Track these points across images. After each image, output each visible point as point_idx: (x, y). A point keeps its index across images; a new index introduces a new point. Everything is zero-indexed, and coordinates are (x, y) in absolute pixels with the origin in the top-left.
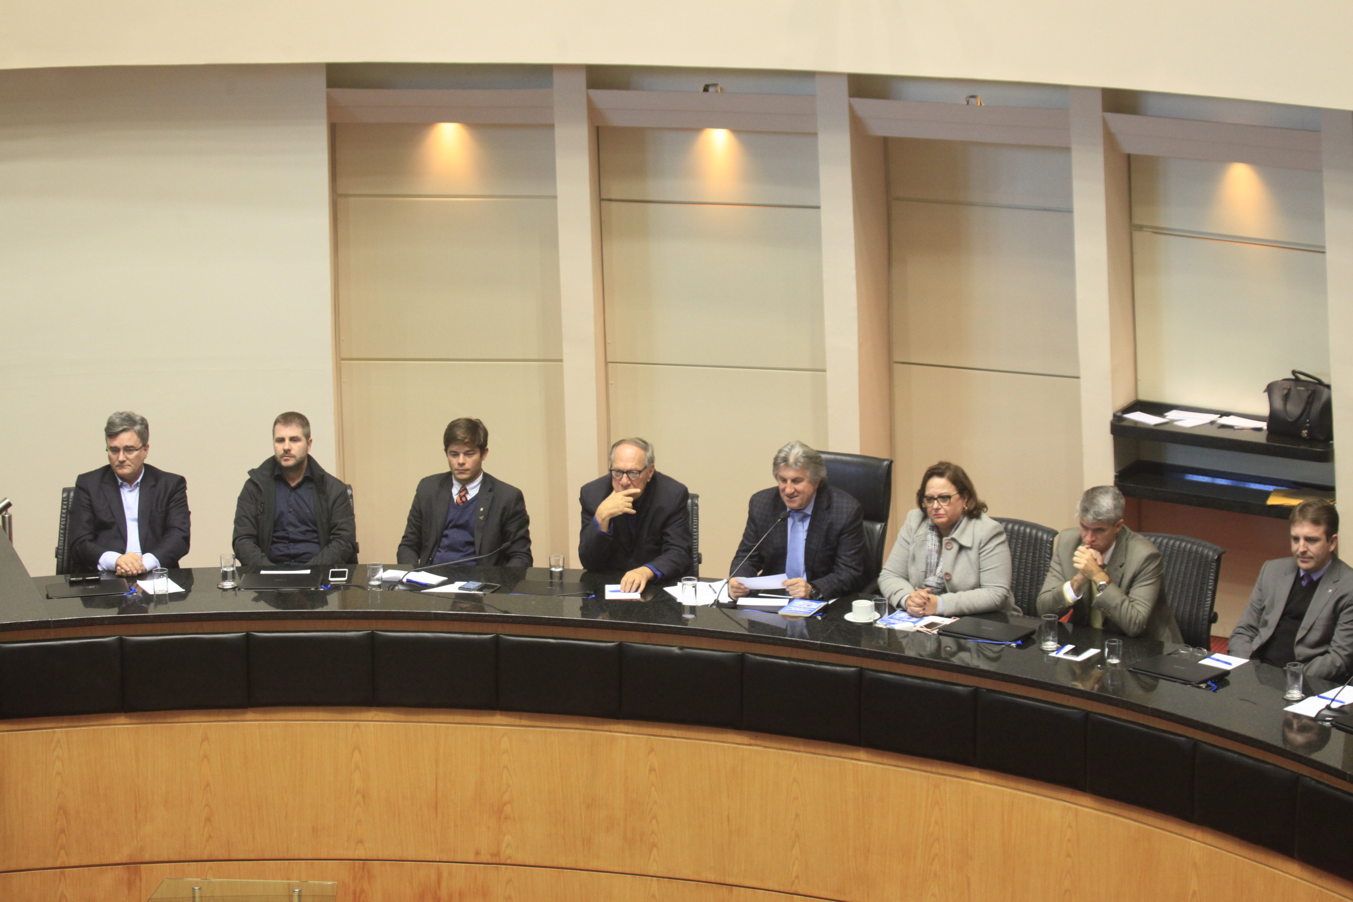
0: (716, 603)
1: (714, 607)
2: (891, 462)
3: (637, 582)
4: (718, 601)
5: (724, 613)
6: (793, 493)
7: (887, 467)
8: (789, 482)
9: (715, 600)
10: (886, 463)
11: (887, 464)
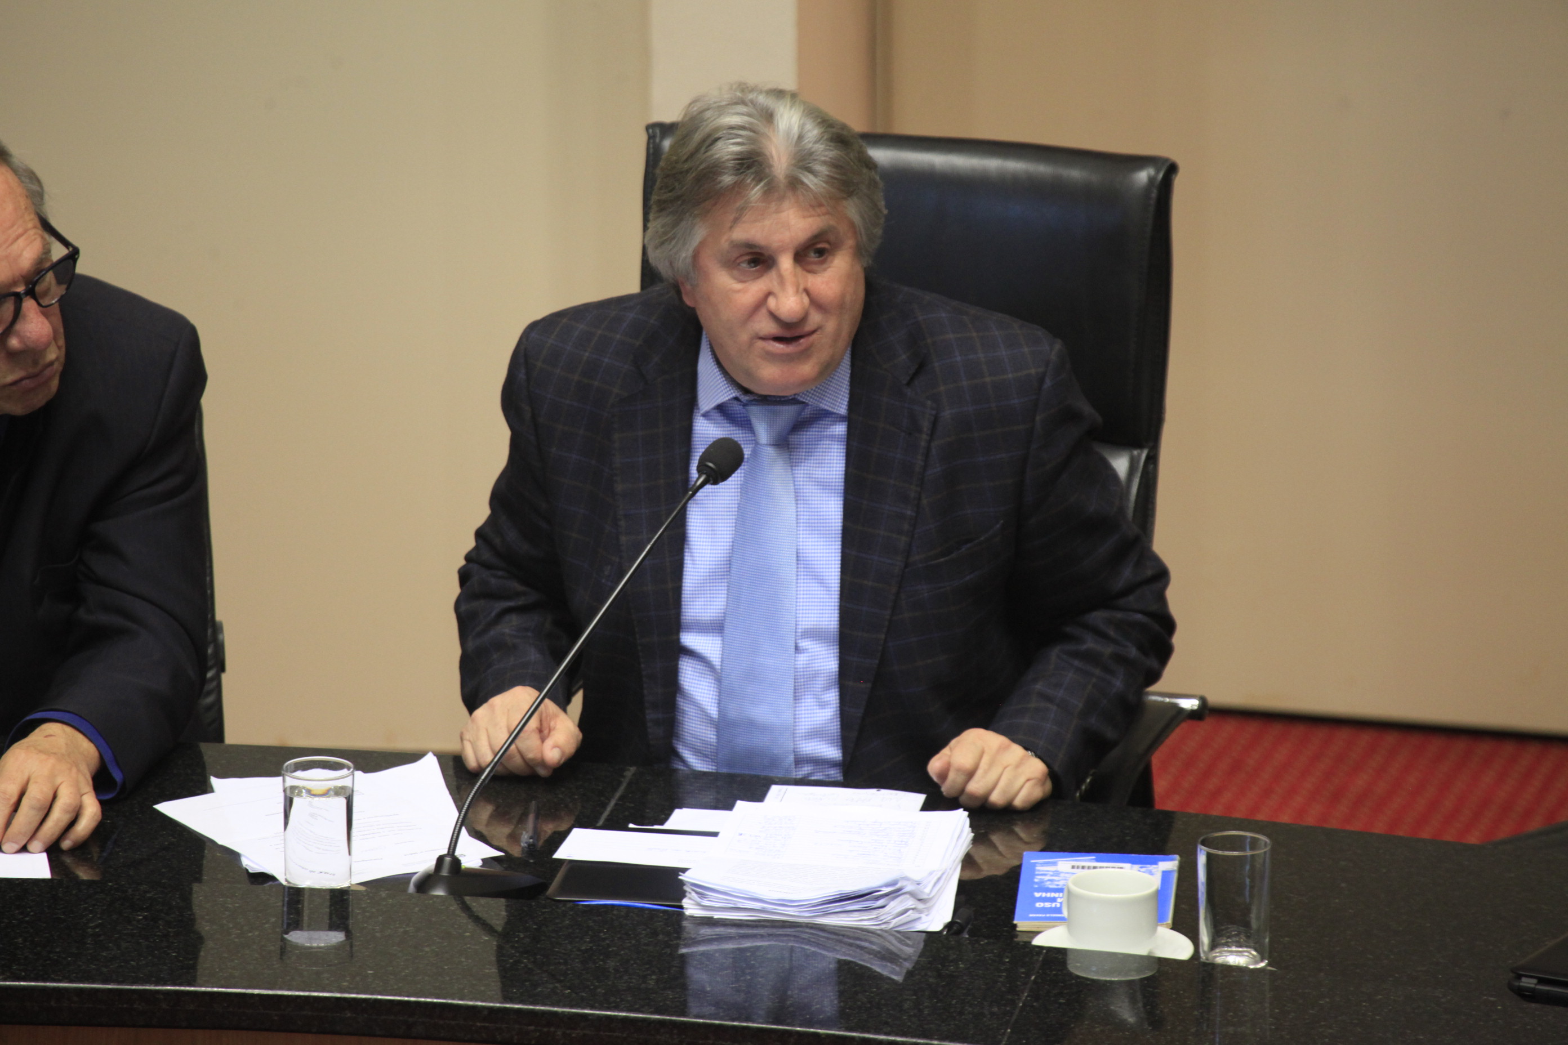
0: (445, 873)
1: (439, 892)
2: (1172, 169)
3: (36, 794)
4: (456, 862)
5: (477, 919)
6: (804, 319)
7: (1154, 195)
8: (786, 263)
9: (440, 860)
10: (1143, 176)
11: (1151, 180)
